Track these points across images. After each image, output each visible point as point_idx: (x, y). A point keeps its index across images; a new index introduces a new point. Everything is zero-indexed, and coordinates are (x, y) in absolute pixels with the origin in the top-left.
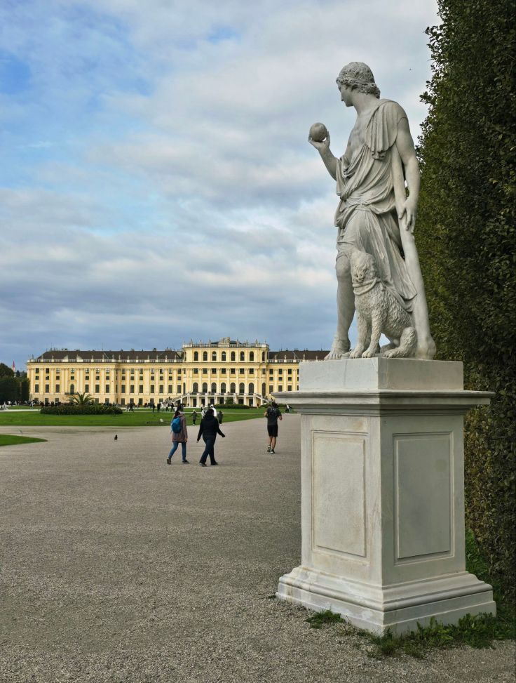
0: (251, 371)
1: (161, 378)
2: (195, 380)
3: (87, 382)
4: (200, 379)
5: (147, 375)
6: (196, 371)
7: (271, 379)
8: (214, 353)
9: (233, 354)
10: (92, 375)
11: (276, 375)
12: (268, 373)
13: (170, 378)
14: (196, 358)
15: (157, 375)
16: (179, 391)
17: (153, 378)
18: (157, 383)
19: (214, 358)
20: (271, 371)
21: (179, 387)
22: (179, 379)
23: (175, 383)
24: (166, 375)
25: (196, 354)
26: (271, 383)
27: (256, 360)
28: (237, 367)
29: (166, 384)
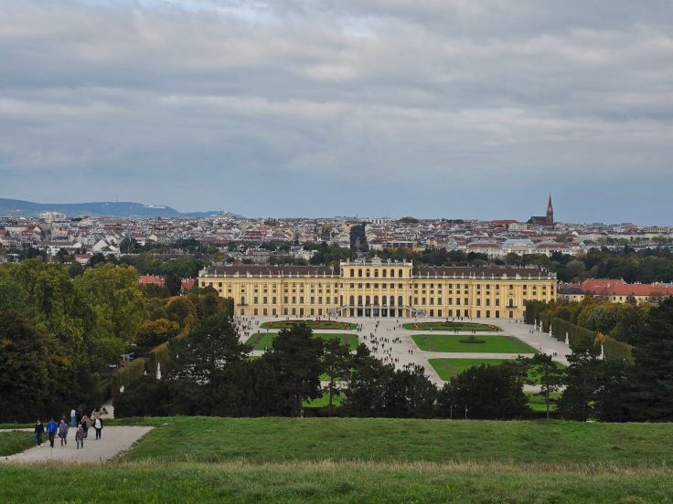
0: (400, 286)
1: (320, 291)
2: (352, 293)
3: (256, 295)
4: (356, 293)
5: (307, 288)
6: (352, 286)
7: (416, 292)
8: (368, 270)
9: (385, 271)
10: (261, 289)
11: (420, 289)
12: (413, 286)
13: (328, 291)
14: (352, 274)
15: (317, 288)
16: (336, 302)
17: (312, 291)
18: (316, 296)
19: (368, 275)
20: (416, 286)
21: (336, 299)
22: (336, 291)
23: (332, 295)
24: (324, 288)
25: (352, 271)
26: (416, 296)
27: (404, 277)
28: (388, 283)
29: (324, 295)
